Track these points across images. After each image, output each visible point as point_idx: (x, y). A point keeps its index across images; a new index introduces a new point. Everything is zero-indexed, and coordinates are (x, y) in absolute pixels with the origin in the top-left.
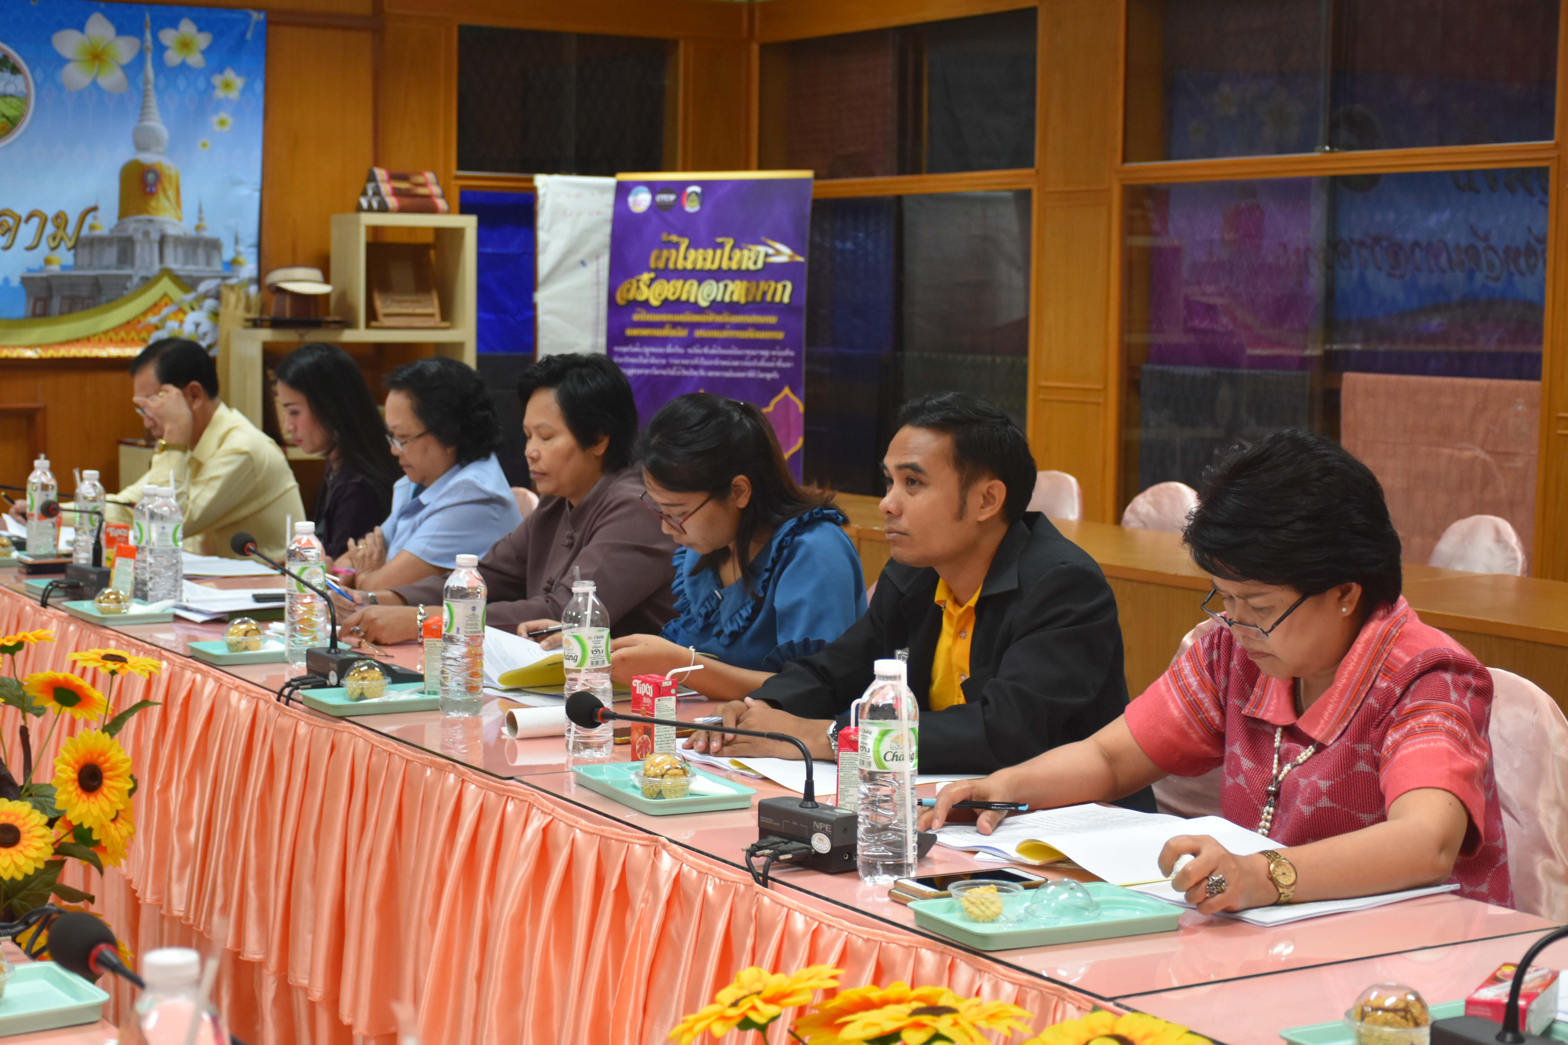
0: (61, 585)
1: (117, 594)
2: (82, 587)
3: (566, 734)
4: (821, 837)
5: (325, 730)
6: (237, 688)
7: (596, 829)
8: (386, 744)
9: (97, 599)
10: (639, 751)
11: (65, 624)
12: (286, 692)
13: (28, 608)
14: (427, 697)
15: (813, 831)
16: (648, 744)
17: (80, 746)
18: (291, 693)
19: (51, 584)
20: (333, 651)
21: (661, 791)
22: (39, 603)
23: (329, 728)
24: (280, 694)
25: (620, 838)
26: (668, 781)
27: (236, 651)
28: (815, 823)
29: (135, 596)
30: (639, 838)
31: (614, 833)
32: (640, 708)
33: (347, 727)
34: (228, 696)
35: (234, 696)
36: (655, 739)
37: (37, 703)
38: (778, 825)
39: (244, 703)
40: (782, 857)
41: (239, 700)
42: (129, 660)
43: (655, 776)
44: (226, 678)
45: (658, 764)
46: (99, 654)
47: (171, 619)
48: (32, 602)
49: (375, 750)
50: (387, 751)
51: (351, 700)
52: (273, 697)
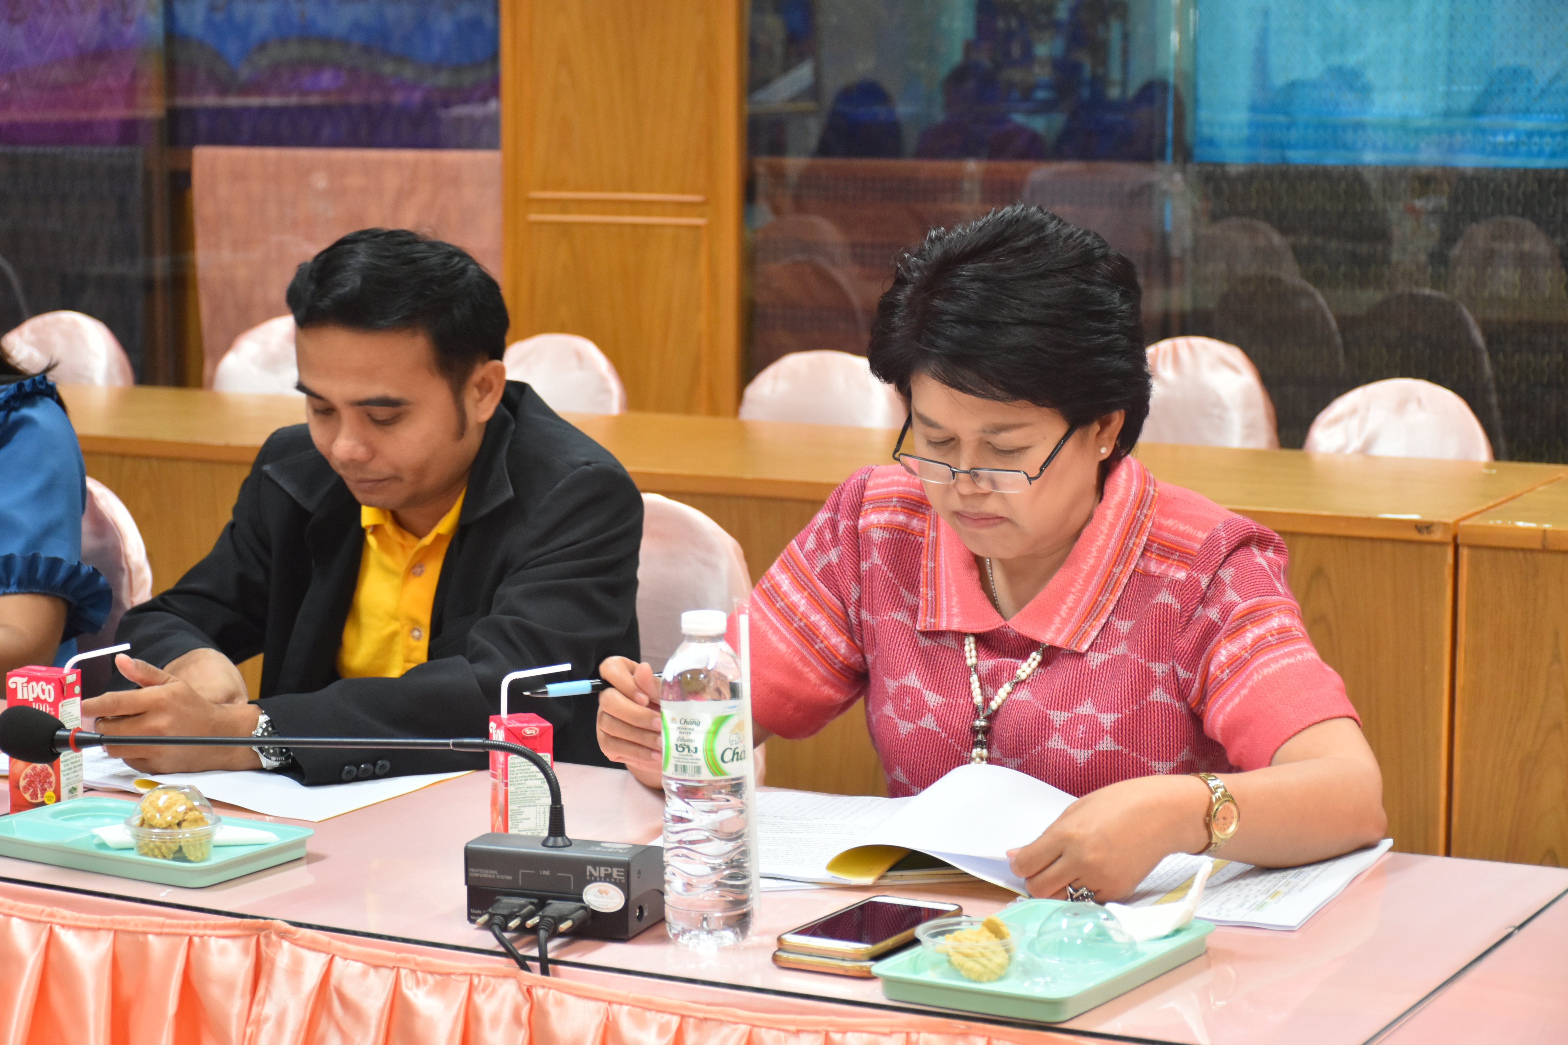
4: (603, 888)
7: (103, 921)
10: (26, 789)
15: (585, 881)
16: (48, 778)
21: (180, 848)
25: (166, 930)
26: (185, 832)
28: (589, 868)
30: (215, 927)
31: (151, 924)
36: (62, 767)
38: (510, 878)
40: (559, 927)
43: (169, 826)
45: (168, 808)
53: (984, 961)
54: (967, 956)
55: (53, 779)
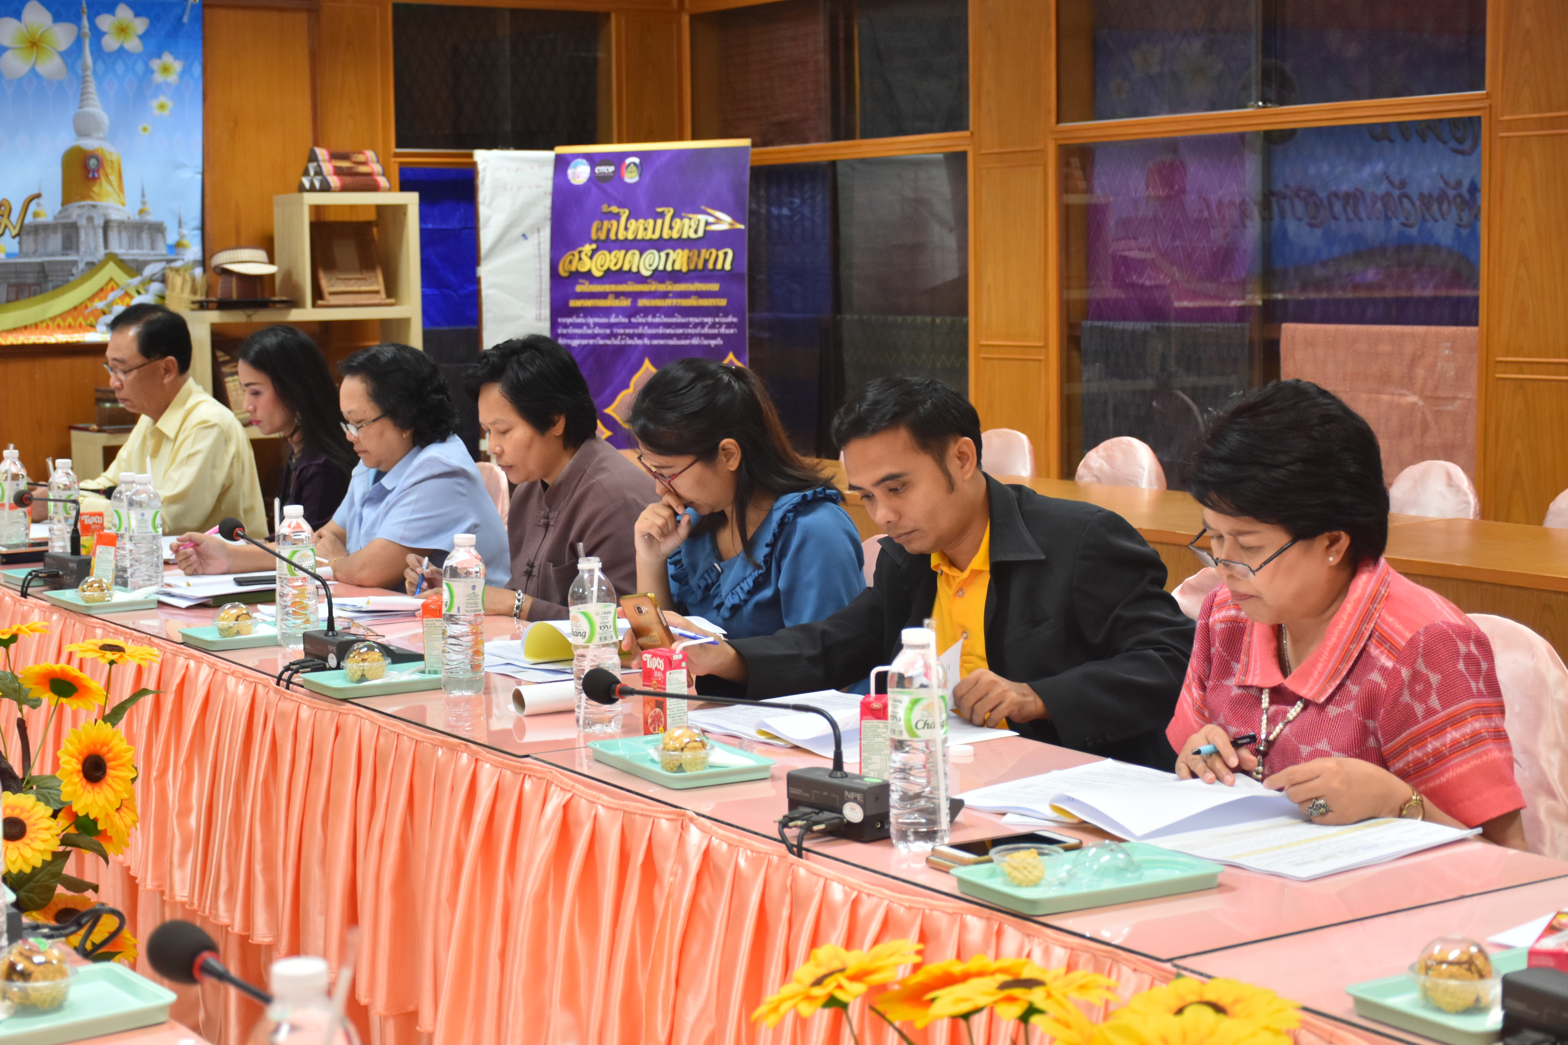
0: (40, 575)
1: (100, 582)
2: (62, 576)
3: (576, 710)
4: (853, 807)
5: (329, 713)
6: (233, 673)
7: (619, 804)
8: (393, 725)
9: (80, 587)
10: (651, 724)
11: (47, 613)
12: (286, 676)
13: (7, 598)
14: (427, 677)
15: (844, 801)
16: (661, 717)
17: (83, 737)
18: (291, 676)
19: (30, 574)
20: (330, 633)
21: (681, 765)
22: (19, 594)
23: (333, 711)
24: (279, 678)
25: (644, 813)
26: (688, 755)
27: (228, 636)
28: (846, 792)
29: (116, 583)
30: (665, 813)
31: (638, 808)
32: (651, 681)
33: (352, 710)
34: (224, 681)
35: (231, 681)
36: (668, 712)
37: (33, 695)
38: (808, 795)
39: (241, 688)
40: (816, 828)
41: (237, 685)
42: (126, 650)
43: (675, 750)
44: (221, 664)
45: (677, 738)
46: (96, 645)
47: (155, 606)
48: (12, 592)
49: (383, 731)
50: (395, 732)
51: (352, 682)
52: (273, 682)
53: (1026, 873)
54: (1015, 868)
55: (663, 719)
